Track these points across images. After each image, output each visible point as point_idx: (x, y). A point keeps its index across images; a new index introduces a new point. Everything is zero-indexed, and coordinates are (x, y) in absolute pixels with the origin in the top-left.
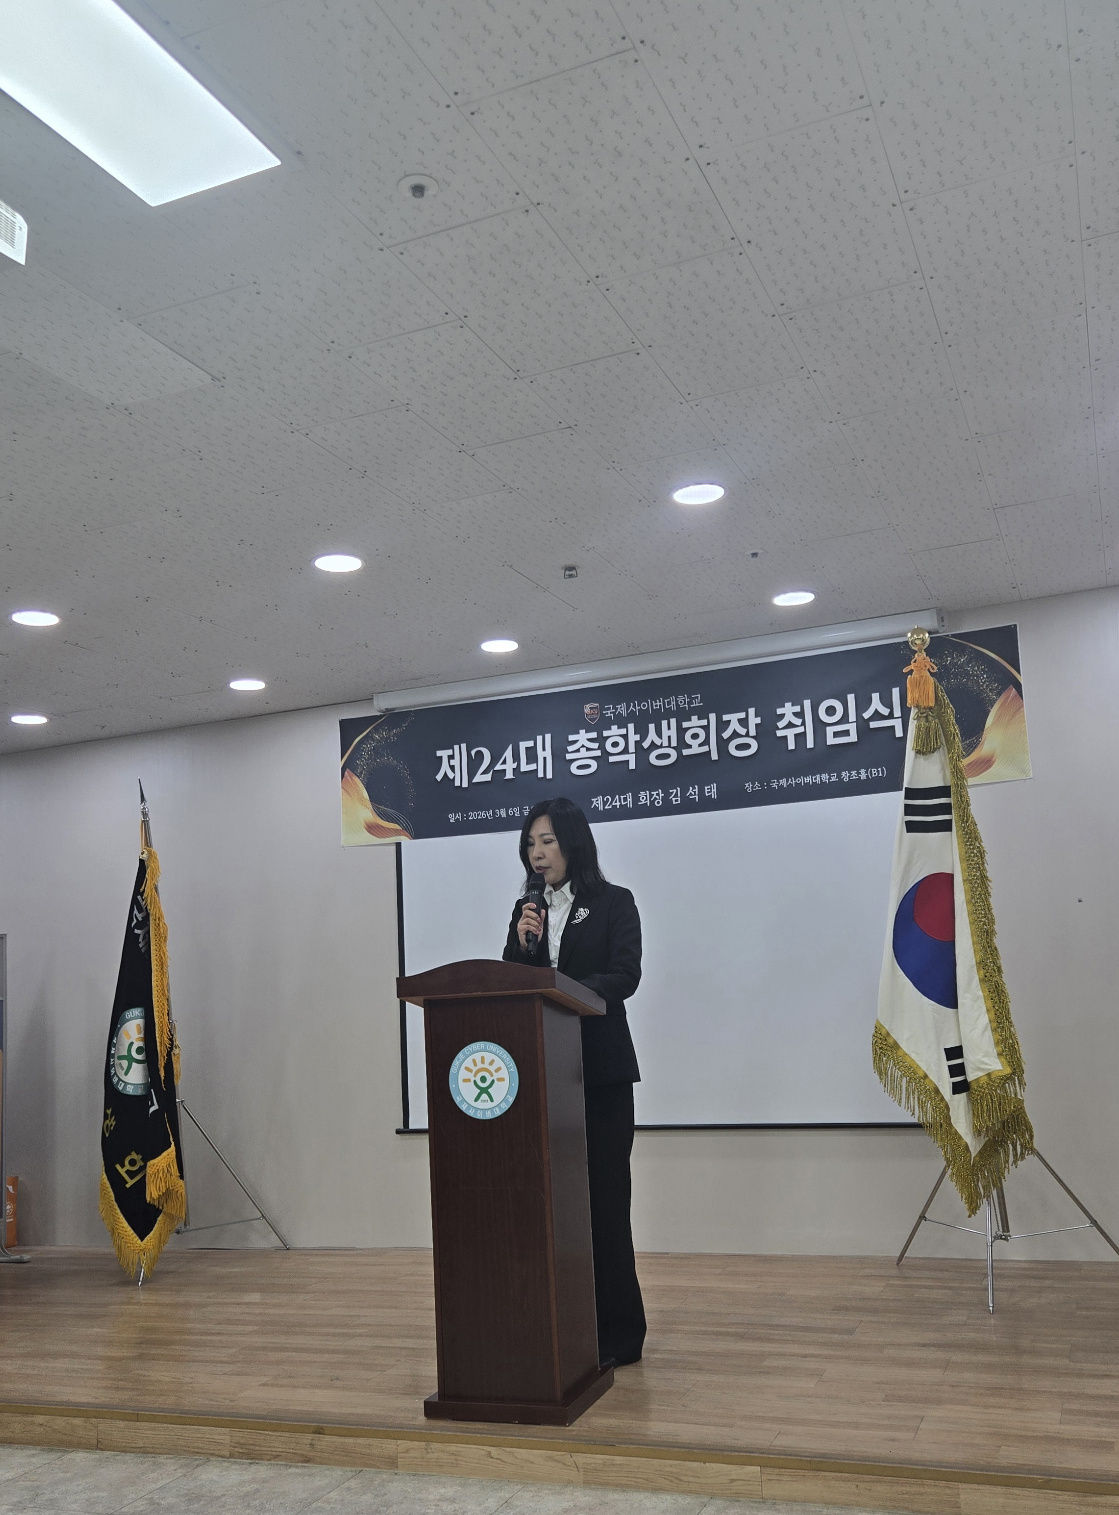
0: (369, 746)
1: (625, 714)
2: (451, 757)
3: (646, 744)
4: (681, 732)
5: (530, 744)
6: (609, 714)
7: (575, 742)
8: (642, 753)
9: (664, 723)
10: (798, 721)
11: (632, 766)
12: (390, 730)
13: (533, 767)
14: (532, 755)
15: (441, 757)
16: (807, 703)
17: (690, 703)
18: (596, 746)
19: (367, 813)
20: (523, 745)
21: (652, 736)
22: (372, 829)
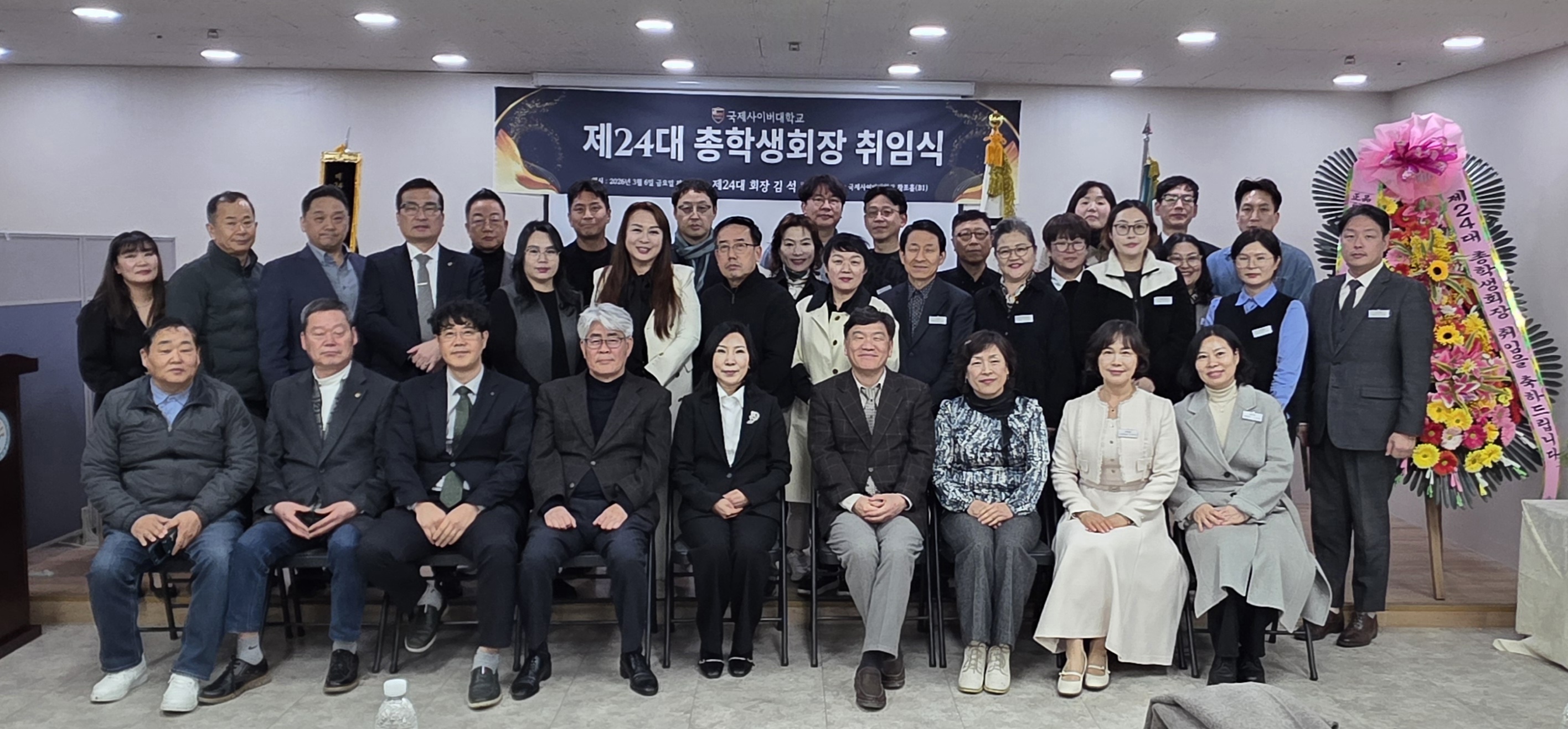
0: (522, 113)
1: (744, 120)
2: (597, 133)
3: (759, 145)
4: (787, 140)
5: (666, 131)
6: (732, 118)
7: (703, 135)
8: (756, 152)
9: (774, 131)
10: (872, 145)
11: (748, 160)
12: (542, 103)
13: (666, 150)
14: (667, 141)
15: (588, 132)
16: (880, 133)
17: (795, 119)
18: (720, 140)
19: (519, 168)
20: (660, 132)
21: (764, 140)
22: (521, 180)
